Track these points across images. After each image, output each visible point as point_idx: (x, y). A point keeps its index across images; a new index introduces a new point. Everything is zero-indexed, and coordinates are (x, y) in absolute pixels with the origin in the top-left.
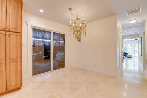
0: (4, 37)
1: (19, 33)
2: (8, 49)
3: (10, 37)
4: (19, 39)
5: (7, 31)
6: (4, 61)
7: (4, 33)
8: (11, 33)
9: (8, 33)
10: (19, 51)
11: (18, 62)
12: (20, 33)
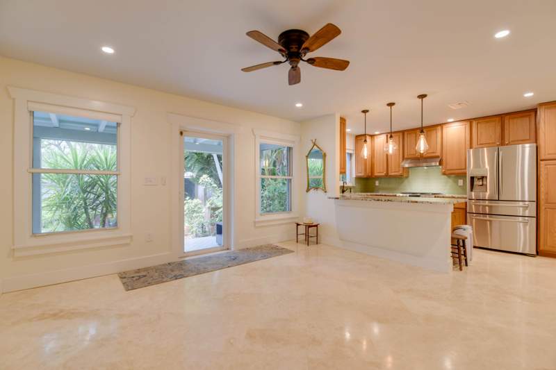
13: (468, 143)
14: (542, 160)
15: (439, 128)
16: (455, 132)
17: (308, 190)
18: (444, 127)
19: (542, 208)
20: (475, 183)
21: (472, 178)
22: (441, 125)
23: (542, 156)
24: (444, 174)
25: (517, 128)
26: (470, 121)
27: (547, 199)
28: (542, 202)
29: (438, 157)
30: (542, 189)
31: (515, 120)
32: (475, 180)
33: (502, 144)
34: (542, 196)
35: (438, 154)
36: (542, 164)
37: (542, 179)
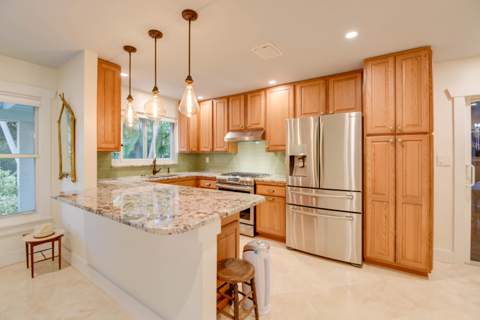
0: (392, 148)
1: (426, 133)
2: (399, 174)
3: (403, 146)
4: (425, 148)
5: (399, 134)
6: (392, 198)
7: (391, 139)
8: (405, 137)
9: (400, 139)
10: (426, 179)
11: (421, 205)
12: (428, 134)
13: (292, 112)
14: (369, 135)
15: (263, 93)
16: (279, 98)
17: (61, 178)
18: (268, 91)
19: (369, 200)
20: (296, 164)
21: (292, 158)
22: (265, 89)
23: (369, 130)
24: (268, 150)
25: (343, 93)
26: (294, 84)
27: (374, 189)
28: (369, 192)
29: (262, 129)
30: (369, 175)
31: (340, 84)
32: (296, 159)
33: (326, 113)
34: (369, 184)
35: (262, 125)
36: (369, 139)
37: (369, 161)
